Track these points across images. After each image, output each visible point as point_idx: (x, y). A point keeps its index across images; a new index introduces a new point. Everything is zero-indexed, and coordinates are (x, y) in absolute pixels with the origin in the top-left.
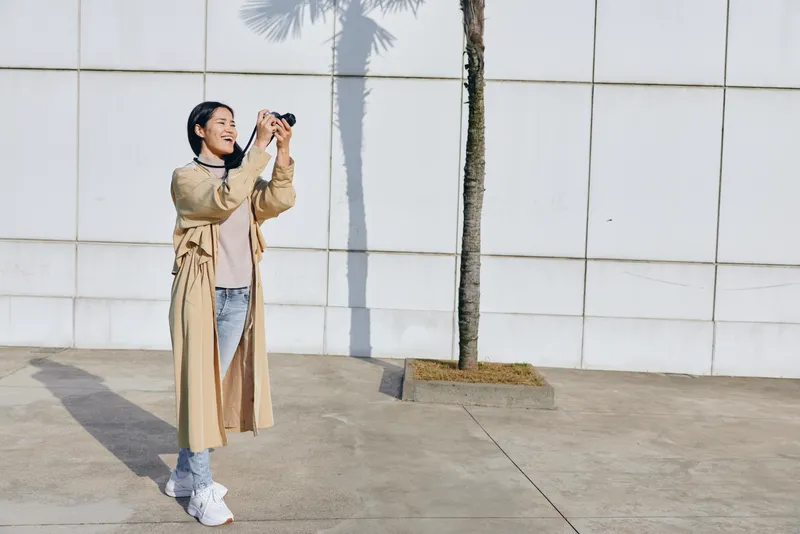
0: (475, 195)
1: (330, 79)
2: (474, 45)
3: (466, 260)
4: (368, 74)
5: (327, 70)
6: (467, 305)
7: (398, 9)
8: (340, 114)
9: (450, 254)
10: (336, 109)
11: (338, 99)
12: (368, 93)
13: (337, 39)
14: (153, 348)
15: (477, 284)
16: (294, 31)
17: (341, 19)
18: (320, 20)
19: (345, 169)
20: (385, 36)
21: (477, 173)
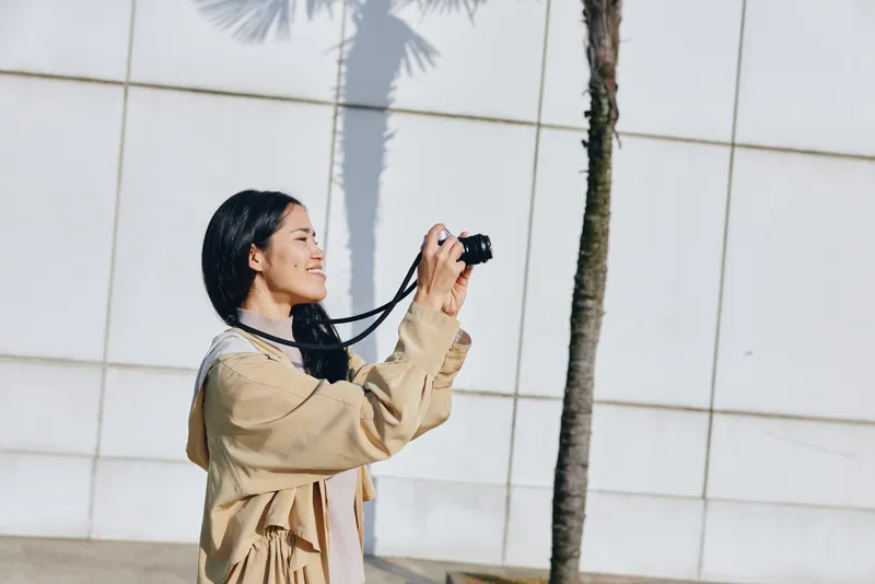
0: (592, 322)
1: (330, 111)
2: (602, 81)
3: (572, 425)
4: (393, 106)
5: (328, 95)
6: (568, 500)
7: (446, 11)
8: (345, 166)
9: (505, 395)
10: (339, 158)
11: (344, 142)
12: (391, 136)
13: (347, 48)
14: (12, 532)
15: (585, 466)
16: (280, 28)
17: (355, 18)
18: (322, 15)
19: (348, 252)
20: (424, 48)
21: (597, 287)
